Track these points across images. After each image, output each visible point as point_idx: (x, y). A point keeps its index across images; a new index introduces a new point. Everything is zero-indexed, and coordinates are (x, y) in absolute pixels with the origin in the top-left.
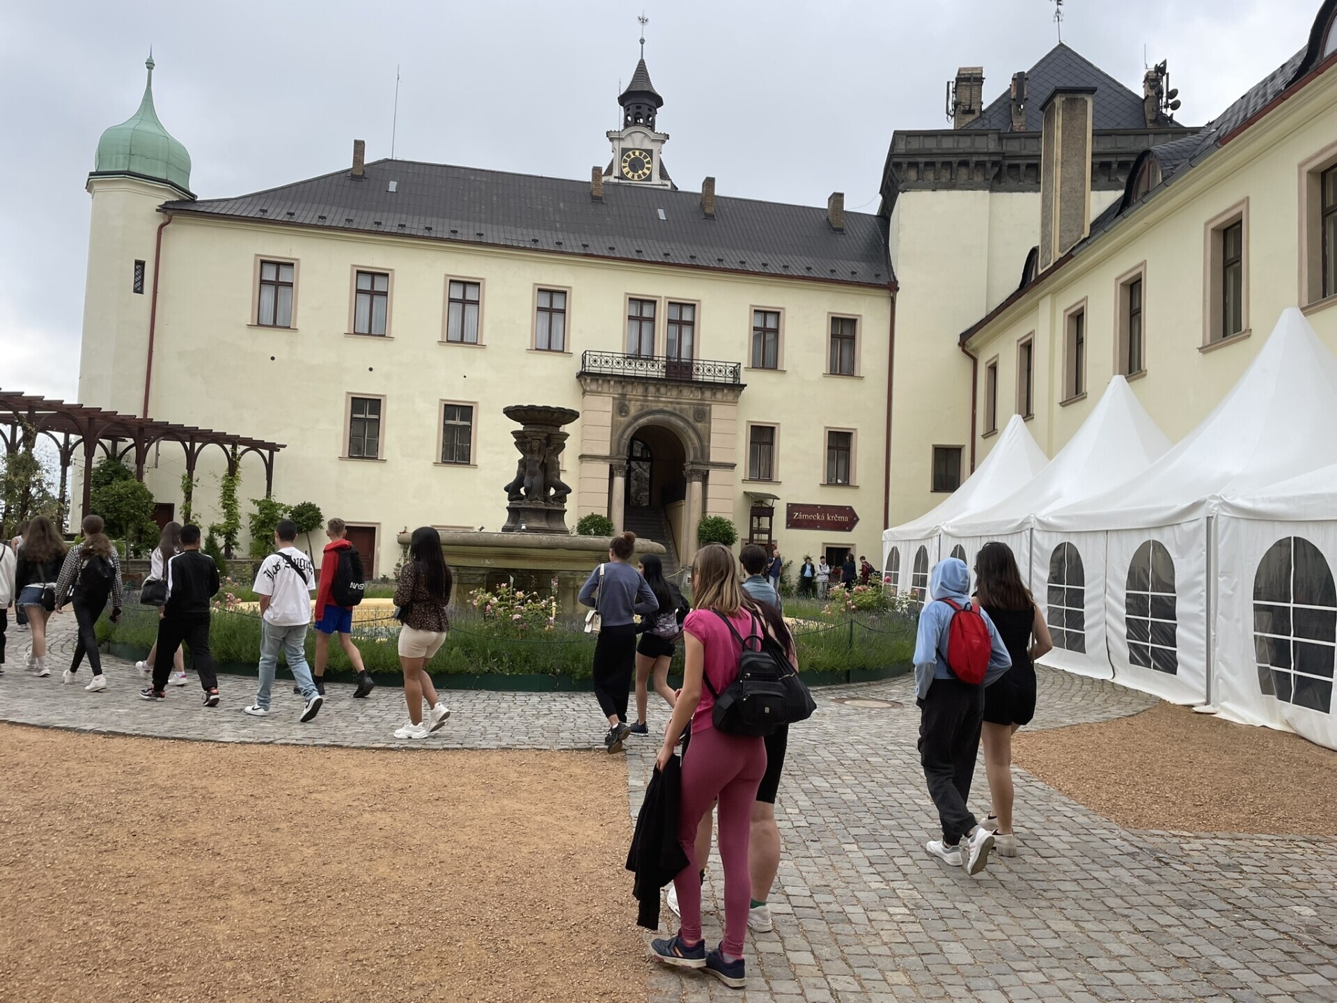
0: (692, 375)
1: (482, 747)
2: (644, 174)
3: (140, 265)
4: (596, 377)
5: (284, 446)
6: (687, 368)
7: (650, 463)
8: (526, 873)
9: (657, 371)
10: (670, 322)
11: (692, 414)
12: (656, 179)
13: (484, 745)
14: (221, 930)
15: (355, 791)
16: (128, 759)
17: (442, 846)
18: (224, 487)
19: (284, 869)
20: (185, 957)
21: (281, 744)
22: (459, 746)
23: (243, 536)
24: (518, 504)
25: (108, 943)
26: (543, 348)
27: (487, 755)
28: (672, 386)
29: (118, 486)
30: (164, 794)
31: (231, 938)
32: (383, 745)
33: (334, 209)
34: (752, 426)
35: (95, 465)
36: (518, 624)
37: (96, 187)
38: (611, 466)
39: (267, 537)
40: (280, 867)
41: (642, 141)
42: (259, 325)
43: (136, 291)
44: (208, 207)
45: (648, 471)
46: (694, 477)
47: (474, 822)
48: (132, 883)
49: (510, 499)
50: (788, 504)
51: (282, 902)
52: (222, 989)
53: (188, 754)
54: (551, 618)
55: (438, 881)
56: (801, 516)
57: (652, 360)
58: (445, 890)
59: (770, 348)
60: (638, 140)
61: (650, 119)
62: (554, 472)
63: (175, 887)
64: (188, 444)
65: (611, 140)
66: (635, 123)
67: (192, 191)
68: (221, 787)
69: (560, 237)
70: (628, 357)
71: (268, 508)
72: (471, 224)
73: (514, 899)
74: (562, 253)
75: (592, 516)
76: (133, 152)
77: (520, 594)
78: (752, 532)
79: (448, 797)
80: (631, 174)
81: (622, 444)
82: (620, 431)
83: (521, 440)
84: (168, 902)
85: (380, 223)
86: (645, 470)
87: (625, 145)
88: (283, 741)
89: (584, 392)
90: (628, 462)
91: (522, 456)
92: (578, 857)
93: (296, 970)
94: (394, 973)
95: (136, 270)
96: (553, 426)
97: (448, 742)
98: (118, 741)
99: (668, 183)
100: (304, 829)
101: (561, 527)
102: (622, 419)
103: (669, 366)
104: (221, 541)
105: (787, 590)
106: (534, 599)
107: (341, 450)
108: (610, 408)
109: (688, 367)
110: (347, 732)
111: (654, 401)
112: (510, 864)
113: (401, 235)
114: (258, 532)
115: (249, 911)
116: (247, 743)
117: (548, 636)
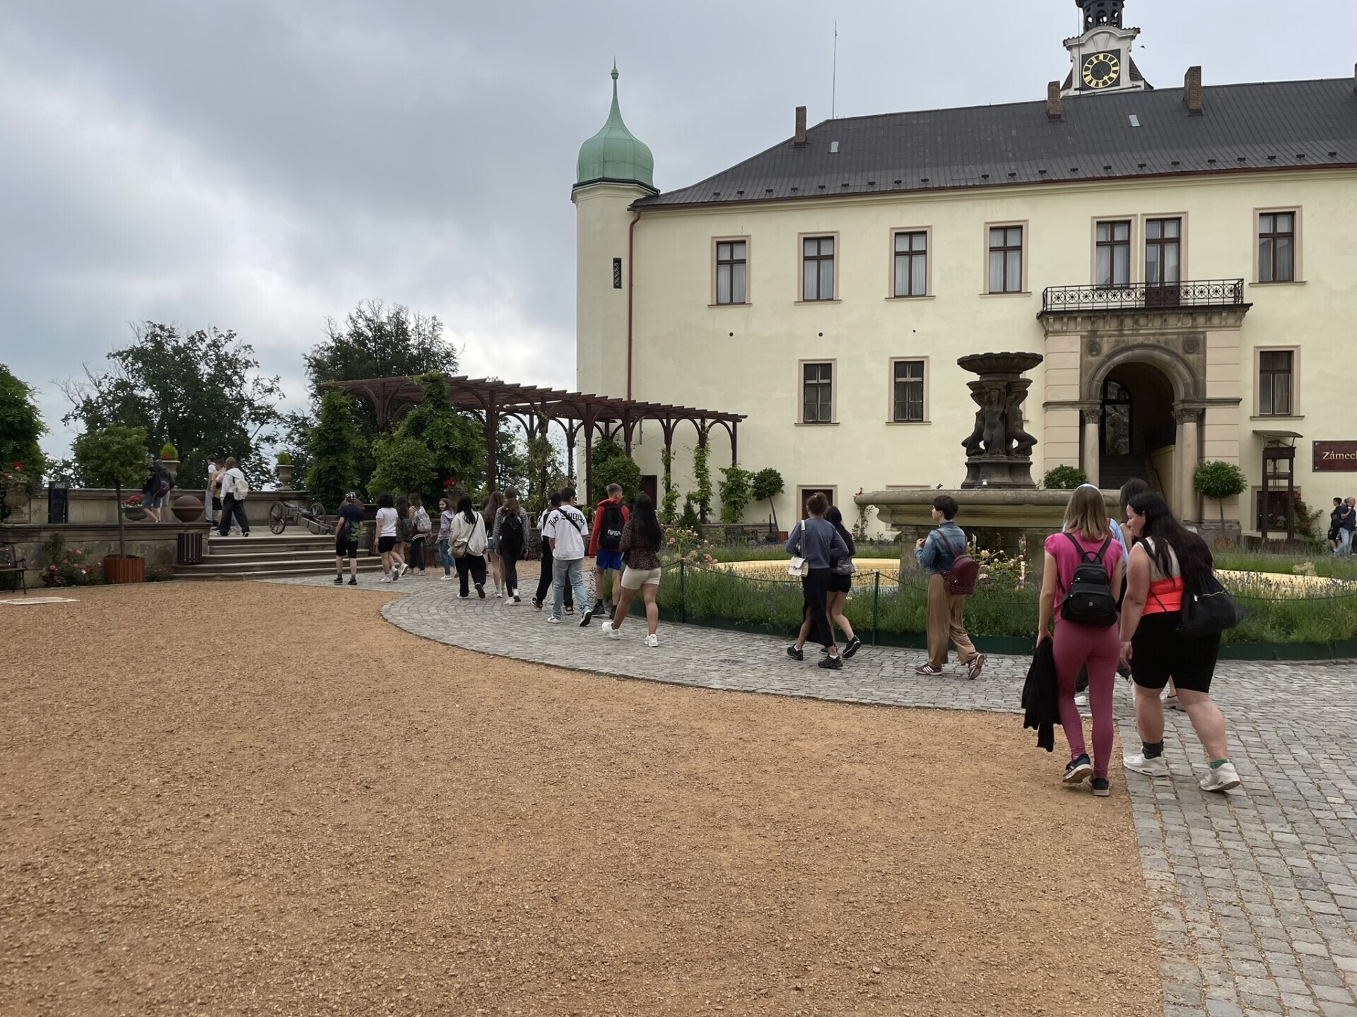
0: (1179, 299)
1: (955, 708)
2: (1111, 79)
3: (617, 262)
4: (1059, 315)
5: (745, 417)
6: (1172, 292)
7: (1129, 406)
8: (1013, 838)
9: (1133, 300)
10: (1149, 242)
11: (1181, 345)
12: (1126, 82)
13: (957, 705)
14: (725, 858)
15: (833, 742)
16: (638, 699)
17: (921, 803)
18: (696, 458)
19: (774, 809)
20: (696, 878)
21: (762, 693)
22: (931, 705)
23: (715, 502)
24: (978, 459)
25: (634, 859)
26: (999, 291)
27: (961, 716)
28: (1155, 315)
29: (612, 462)
30: (668, 732)
31: (734, 866)
32: (855, 700)
33: (780, 180)
34: (1261, 352)
35: (593, 445)
36: (985, 583)
37: (579, 197)
38: (1081, 412)
39: (735, 502)
40: (771, 806)
41: (1107, 42)
42: (718, 304)
43: (615, 286)
44: (669, 199)
45: (1127, 414)
46: (1186, 418)
47: (953, 782)
48: (648, 808)
49: (968, 455)
50: (1314, 442)
51: (775, 838)
52: (730, 911)
53: (685, 697)
54: (1021, 578)
55: (921, 835)
56: (1334, 456)
57: (1128, 288)
58: (928, 845)
59: (1283, 257)
60: (1102, 42)
61: (1116, 15)
62: (1016, 423)
63: (684, 815)
64: (665, 421)
65: (1069, 48)
66: (1098, 22)
67: (656, 186)
68: (715, 729)
69: (1013, 167)
70: (1097, 289)
71: (735, 475)
72: (915, 170)
73: (1001, 863)
74: (1016, 185)
75: (1062, 469)
76: (606, 160)
77: (985, 553)
78: (1266, 478)
79: (924, 754)
80: (1094, 82)
81: (1094, 386)
82: (1090, 372)
83: (977, 391)
84: (679, 828)
85: (824, 187)
86: (1122, 414)
87: (1084, 51)
88: (764, 691)
89: (1047, 334)
90: (1102, 406)
91: (978, 408)
92: (1069, 828)
93: (793, 903)
94: (884, 918)
95: (614, 267)
96: (1014, 373)
97: (919, 700)
98: (628, 683)
99: (1142, 83)
100: (789, 774)
101: (1028, 481)
102: (1093, 359)
103: (1149, 293)
104: (696, 508)
105: (1317, 544)
106: (1001, 557)
107: (796, 417)
108: (1078, 348)
109: (1175, 291)
110: (820, 686)
111: (1132, 335)
112: (994, 827)
113: (846, 195)
114: (727, 499)
115: (747, 844)
116: (733, 691)
117: (1018, 596)
